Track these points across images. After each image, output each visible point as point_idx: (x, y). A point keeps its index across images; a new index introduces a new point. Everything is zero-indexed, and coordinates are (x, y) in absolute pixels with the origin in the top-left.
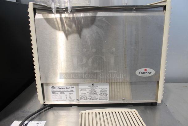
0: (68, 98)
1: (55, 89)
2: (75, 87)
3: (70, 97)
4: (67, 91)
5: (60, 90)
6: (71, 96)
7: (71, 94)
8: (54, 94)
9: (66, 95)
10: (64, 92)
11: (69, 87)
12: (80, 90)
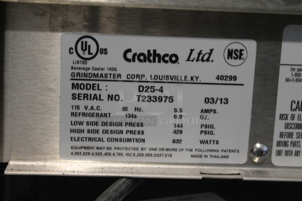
0: (192, 137)
1: (100, 62)
2: (250, 46)
3: (207, 129)
4: (193, 81)
5: (137, 68)
6: (211, 119)
7: (217, 106)
8: (82, 103)
9: (178, 113)
10: (169, 90)
11: (206, 50)
12: (284, 72)
